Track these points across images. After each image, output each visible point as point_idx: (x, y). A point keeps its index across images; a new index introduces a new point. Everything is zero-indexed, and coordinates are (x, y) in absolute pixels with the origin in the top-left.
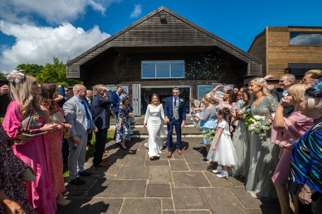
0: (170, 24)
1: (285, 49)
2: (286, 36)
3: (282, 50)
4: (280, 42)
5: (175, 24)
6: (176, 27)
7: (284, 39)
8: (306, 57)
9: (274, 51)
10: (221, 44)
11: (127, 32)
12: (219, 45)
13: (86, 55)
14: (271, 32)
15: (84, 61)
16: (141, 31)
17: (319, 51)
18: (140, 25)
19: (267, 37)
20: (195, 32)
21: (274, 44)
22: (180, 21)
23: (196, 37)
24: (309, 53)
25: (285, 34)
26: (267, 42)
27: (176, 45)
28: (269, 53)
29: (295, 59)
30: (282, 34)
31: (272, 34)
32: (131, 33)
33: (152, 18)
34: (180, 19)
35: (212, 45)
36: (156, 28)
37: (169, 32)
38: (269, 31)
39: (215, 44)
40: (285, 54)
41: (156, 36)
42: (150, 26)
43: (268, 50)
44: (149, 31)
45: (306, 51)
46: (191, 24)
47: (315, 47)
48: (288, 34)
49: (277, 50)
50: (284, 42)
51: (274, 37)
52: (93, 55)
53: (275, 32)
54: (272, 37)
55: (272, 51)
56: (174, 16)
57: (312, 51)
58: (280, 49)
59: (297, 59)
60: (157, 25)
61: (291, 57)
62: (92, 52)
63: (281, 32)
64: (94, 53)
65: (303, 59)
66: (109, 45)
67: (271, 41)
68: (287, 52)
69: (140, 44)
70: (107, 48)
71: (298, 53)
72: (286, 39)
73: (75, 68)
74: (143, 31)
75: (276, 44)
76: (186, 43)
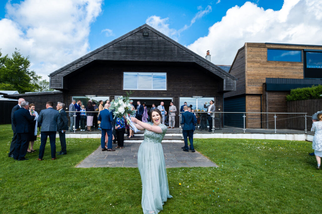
0: (152, 40)
1: (263, 65)
2: (264, 52)
3: (261, 66)
4: (258, 58)
5: (157, 40)
6: (158, 44)
7: (262, 55)
8: (283, 73)
9: (253, 65)
10: (199, 60)
11: (111, 46)
12: (197, 61)
13: (70, 67)
14: (249, 48)
15: (68, 72)
16: (125, 46)
17: (295, 67)
18: (124, 40)
19: (246, 53)
20: (175, 49)
21: (253, 59)
22: (161, 38)
23: (176, 53)
24: (286, 68)
25: (263, 50)
26: (246, 57)
27: (158, 60)
28: (248, 68)
29: (273, 74)
30: (260, 50)
31: (251, 50)
32: (115, 47)
33: (135, 34)
34: (162, 36)
35: (191, 61)
36: (139, 44)
37: (151, 48)
38: (248, 47)
39: (194, 61)
40: (263, 69)
41: (139, 51)
42: (133, 41)
43: (247, 65)
44: (132, 46)
45: (283, 67)
46: (172, 42)
47: (291, 64)
48: (266, 50)
49: (256, 65)
50: (262, 58)
51: (252, 53)
52: (77, 67)
53: (254, 48)
54: (251, 53)
55: (251, 65)
56: (156, 34)
57: (288, 67)
58: (259, 64)
59: (275, 74)
60: (140, 41)
61: (268, 72)
62: (76, 64)
63: (259, 48)
64: (78, 65)
65: (280, 74)
66: (93, 58)
67: (250, 56)
68: (265, 68)
69: (123, 58)
70: (91, 60)
71: (276, 68)
72: (263, 55)
73: (58, 79)
74: (127, 46)
75: (255, 59)
76: (167, 59)
